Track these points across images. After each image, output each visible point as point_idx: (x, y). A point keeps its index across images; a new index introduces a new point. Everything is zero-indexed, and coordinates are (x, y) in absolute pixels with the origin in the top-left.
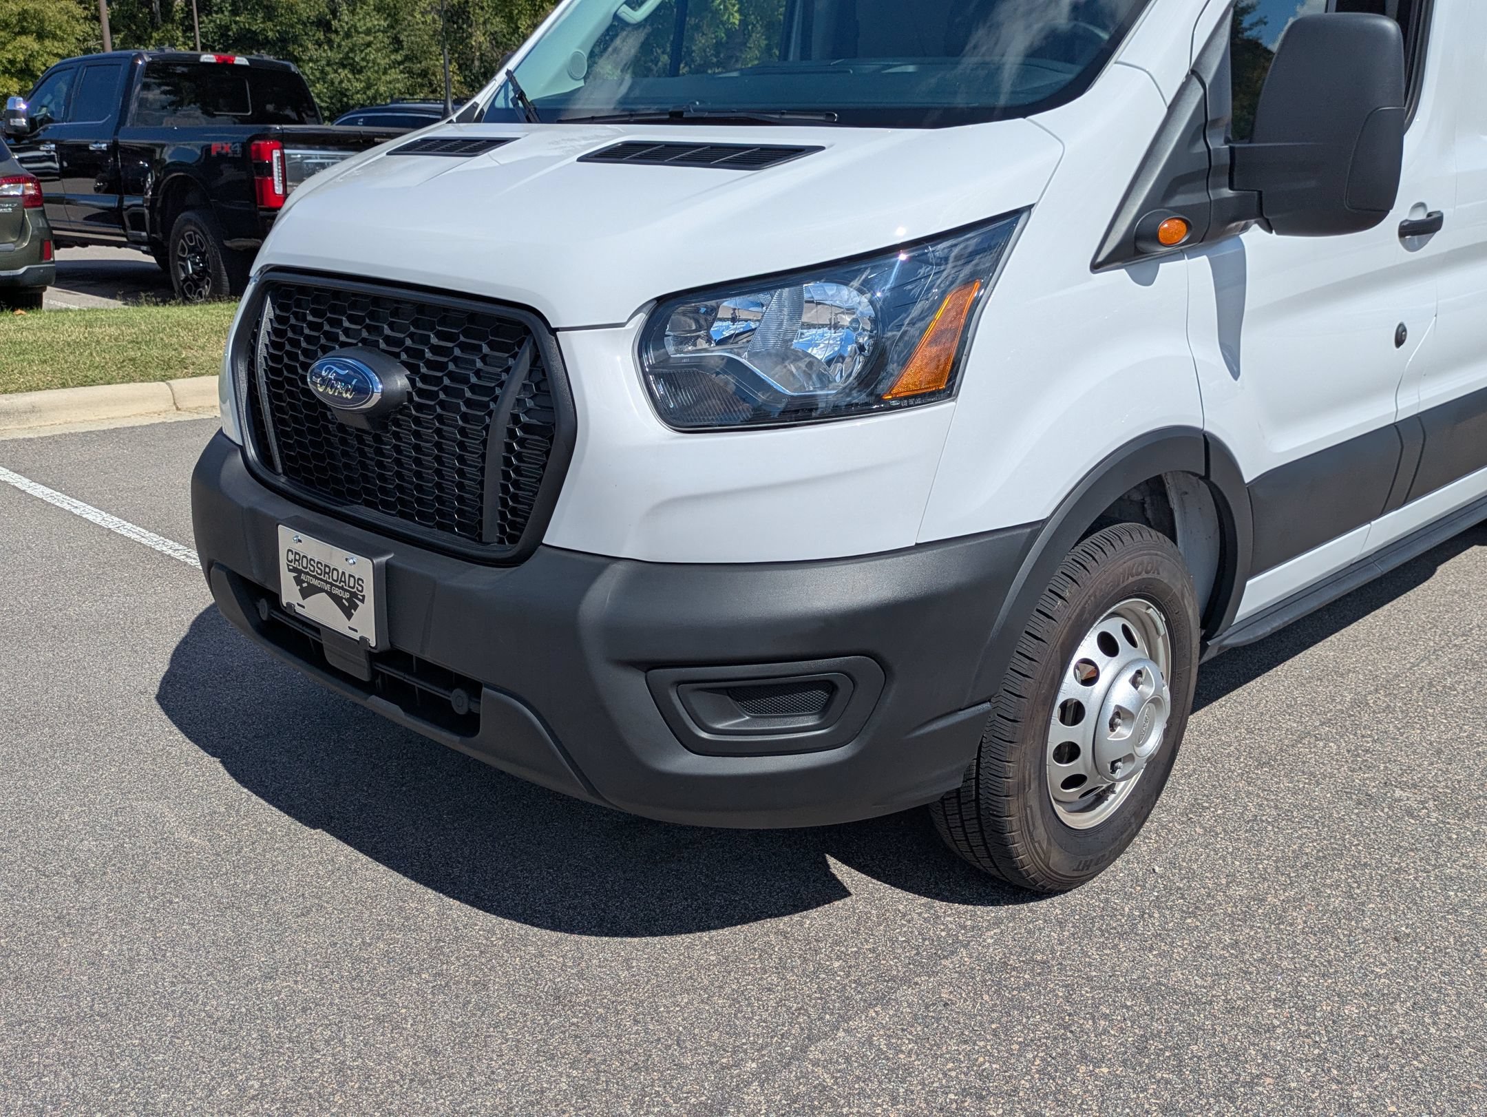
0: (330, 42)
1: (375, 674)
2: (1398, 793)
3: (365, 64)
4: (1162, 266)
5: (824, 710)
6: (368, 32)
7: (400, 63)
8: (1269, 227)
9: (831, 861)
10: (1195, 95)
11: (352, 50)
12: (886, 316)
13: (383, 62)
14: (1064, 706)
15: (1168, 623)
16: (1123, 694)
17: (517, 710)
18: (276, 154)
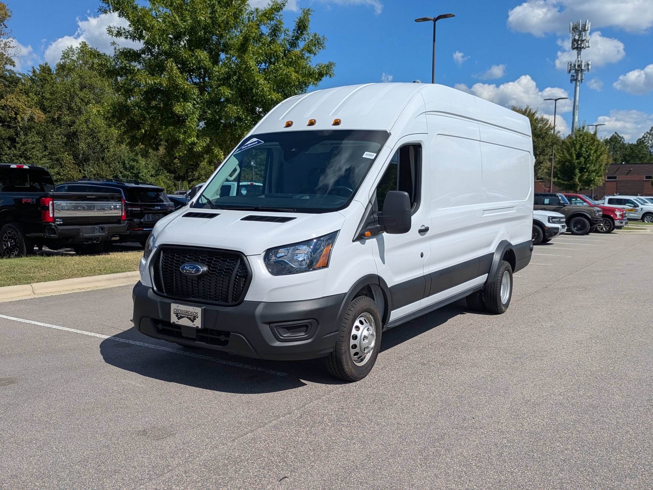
0: (15, 147)
1: (197, 336)
2: (431, 363)
3: (32, 156)
4: (367, 241)
5: (306, 332)
6: (33, 143)
7: (47, 155)
8: (387, 232)
9: (301, 380)
10: (370, 206)
11: (25, 150)
12: (314, 251)
13: (40, 155)
14: (353, 336)
15: (374, 319)
16: (366, 333)
17: (241, 337)
18: (51, 203)
